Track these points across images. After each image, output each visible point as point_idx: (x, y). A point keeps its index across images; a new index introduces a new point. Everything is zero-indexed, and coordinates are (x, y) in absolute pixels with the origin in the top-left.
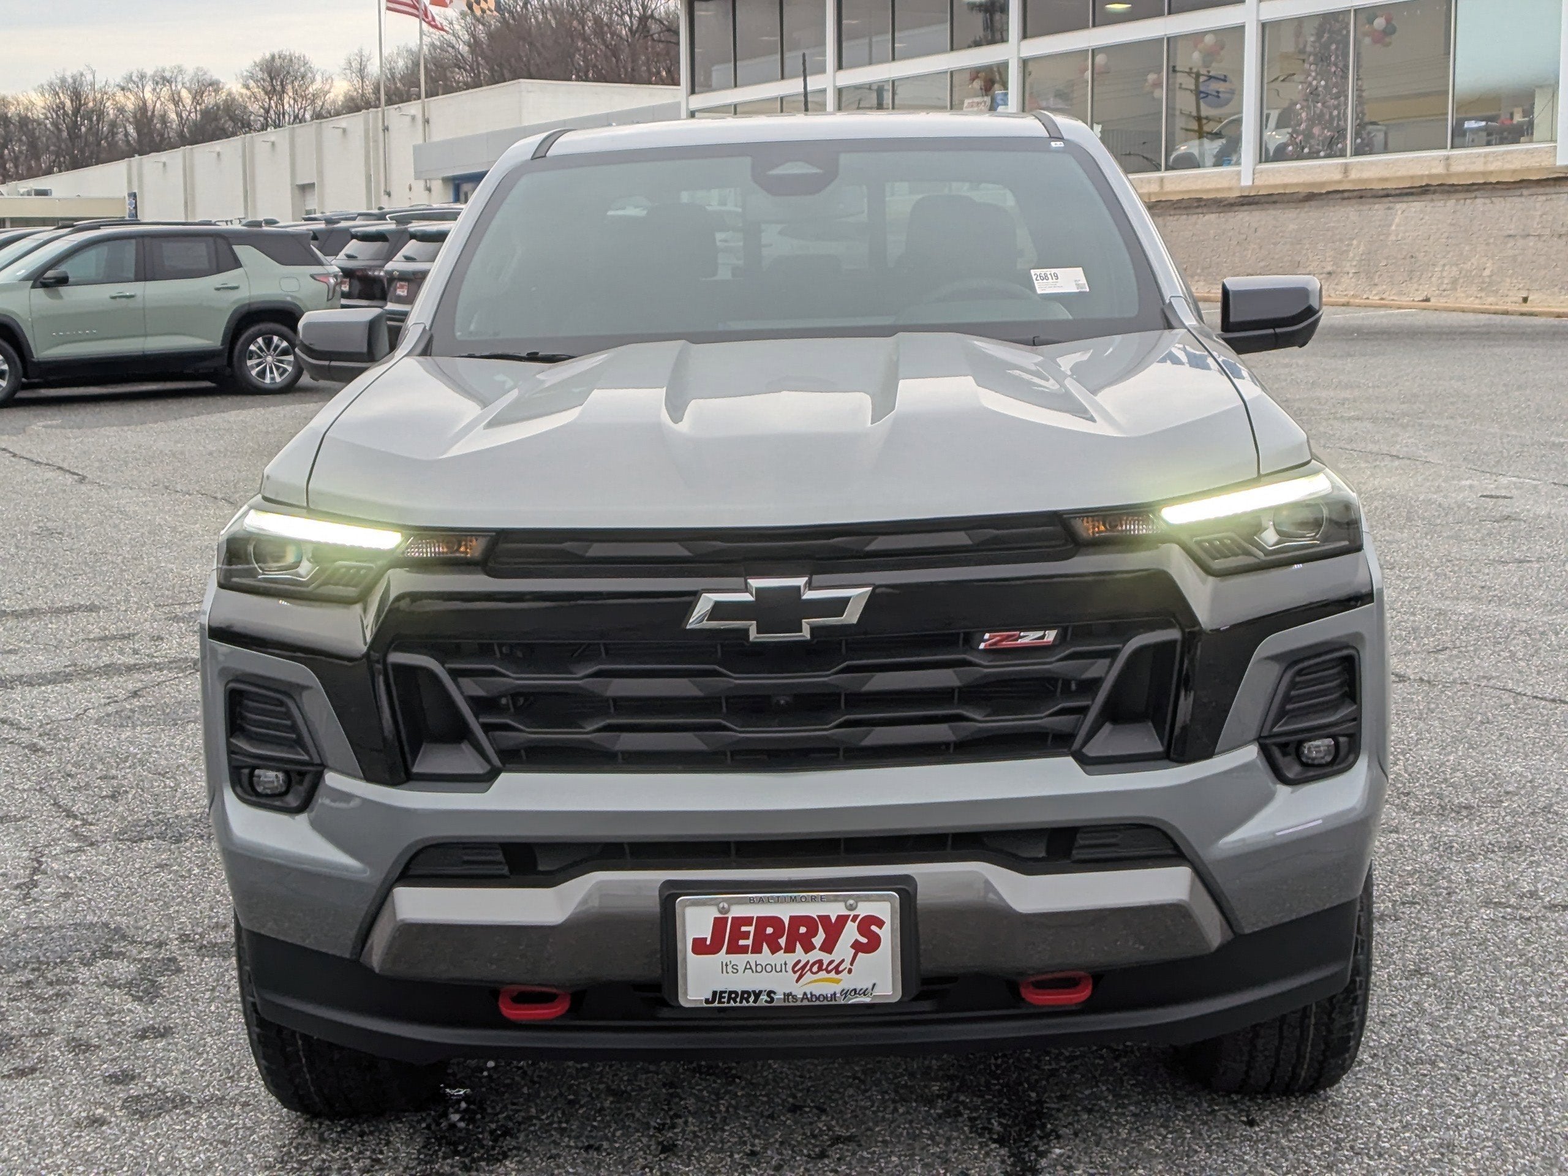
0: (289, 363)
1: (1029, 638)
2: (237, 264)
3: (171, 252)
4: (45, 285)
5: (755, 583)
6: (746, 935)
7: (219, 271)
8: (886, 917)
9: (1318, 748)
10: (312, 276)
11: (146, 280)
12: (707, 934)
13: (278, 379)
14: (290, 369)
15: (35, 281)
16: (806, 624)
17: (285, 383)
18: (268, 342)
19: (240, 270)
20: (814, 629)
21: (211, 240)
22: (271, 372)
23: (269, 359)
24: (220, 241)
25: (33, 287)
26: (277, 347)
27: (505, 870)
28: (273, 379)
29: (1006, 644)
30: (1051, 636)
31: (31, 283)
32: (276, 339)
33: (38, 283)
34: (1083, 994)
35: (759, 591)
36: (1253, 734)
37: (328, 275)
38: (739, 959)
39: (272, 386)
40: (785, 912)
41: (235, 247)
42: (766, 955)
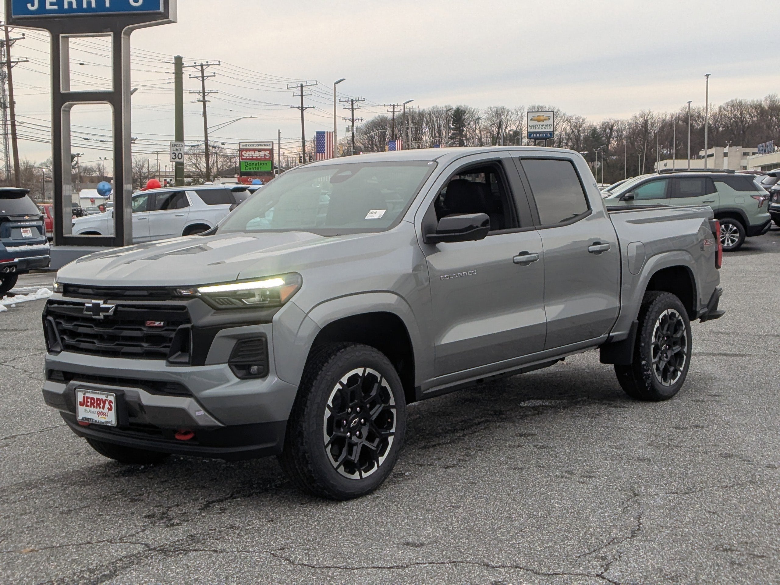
0: (737, 237)
1: (157, 324)
2: (715, 191)
3: (684, 186)
4: (625, 200)
5: (94, 301)
6: (88, 402)
7: (706, 194)
8: (113, 401)
9: (254, 369)
10: (752, 196)
11: (671, 198)
12: (82, 400)
13: (731, 245)
14: (737, 240)
15: (621, 198)
16: (101, 314)
17: (734, 246)
18: (727, 227)
19: (716, 193)
20: (104, 316)
21: (704, 179)
22: (728, 241)
23: (727, 235)
24: (708, 179)
25: (620, 200)
26: (731, 229)
27: (63, 379)
28: (728, 244)
29: (152, 325)
30: (162, 323)
31: (619, 199)
32: (731, 225)
33: (622, 199)
34: (190, 436)
35: (93, 304)
36: (227, 361)
37: (760, 196)
38: (88, 409)
39: (727, 248)
40: (95, 396)
41: (715, 183)
42: (92, 409)
